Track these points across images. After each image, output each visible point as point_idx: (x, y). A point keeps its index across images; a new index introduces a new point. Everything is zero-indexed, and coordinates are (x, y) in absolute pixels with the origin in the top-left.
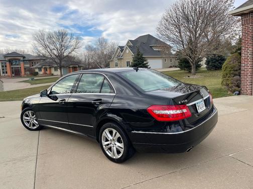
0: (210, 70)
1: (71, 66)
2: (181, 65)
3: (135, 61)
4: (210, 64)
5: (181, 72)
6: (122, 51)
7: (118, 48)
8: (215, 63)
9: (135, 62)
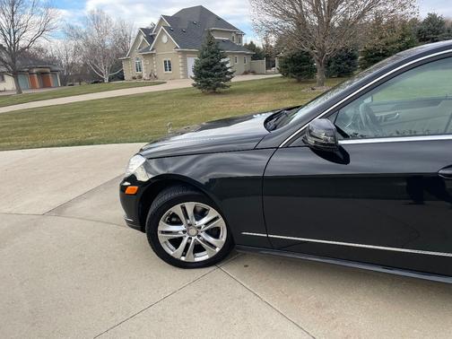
0: (331, 77)
1: (35, 71)
2: (286, 67)
3: (204, 57)
4: (332, 66)
5: (285, 81)
6: (151, 39)
7: (140, 33)
8: (340, 63)
9: (206, 60)
